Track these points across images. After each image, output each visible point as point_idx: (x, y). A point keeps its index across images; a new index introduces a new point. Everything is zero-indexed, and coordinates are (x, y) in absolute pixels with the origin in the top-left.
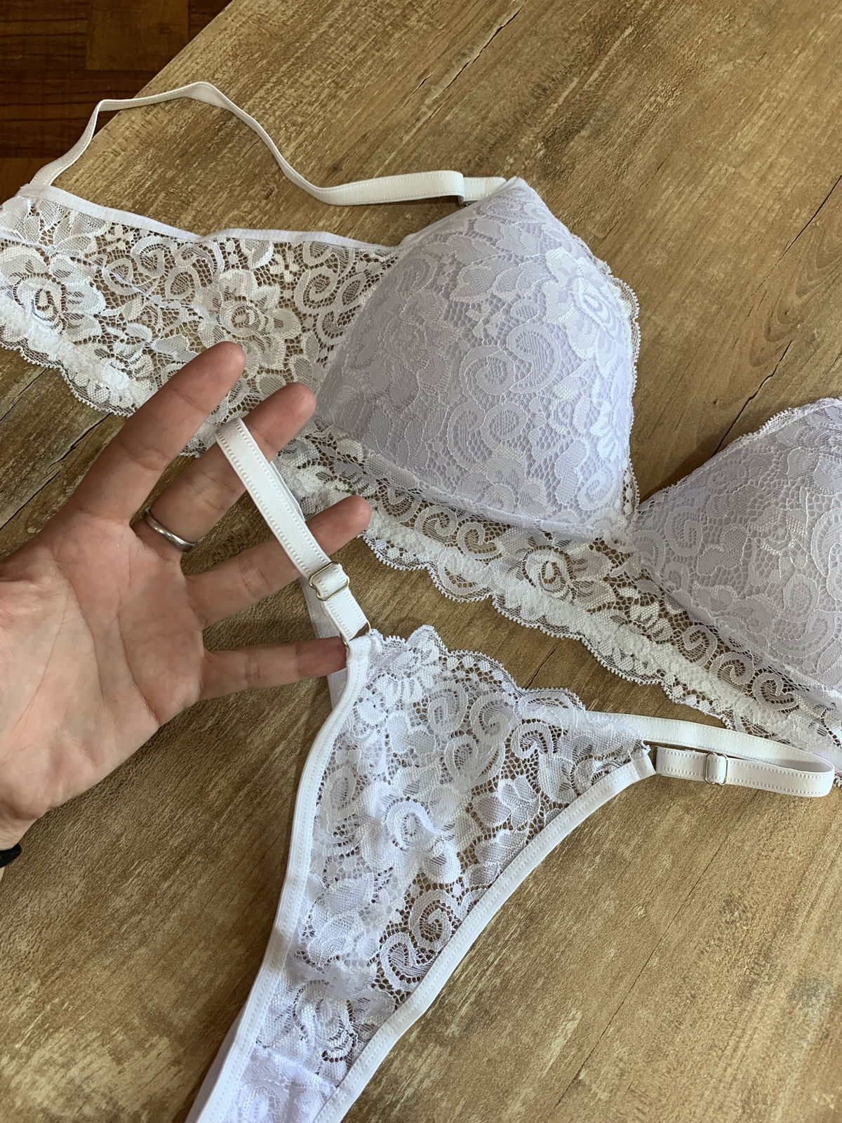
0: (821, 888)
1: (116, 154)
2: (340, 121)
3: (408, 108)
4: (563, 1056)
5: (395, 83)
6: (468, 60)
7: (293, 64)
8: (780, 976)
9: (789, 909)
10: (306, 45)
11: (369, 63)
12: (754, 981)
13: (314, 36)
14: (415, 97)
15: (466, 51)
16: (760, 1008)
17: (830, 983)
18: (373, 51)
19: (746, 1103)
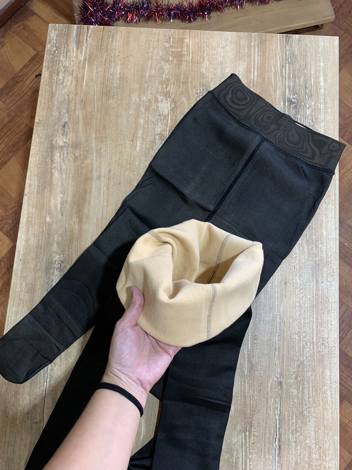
0: (103, 196)
1: (331, 255)
2: (293, 297)
3: (281, 311)
4: (137, 143)
5: (289, 316)
6: (277, 335)
7: (313, 305)
8: (104, 177)
9: (108, 189)
10: (314, 312)
11: (298, 317)
12: (109, 173)
13: (315, 316)
14: (282, 315)
15: (279, 337)
16: (106, 170)
17: (94, 181)
18: (299, 321)
19: (101, 154)
